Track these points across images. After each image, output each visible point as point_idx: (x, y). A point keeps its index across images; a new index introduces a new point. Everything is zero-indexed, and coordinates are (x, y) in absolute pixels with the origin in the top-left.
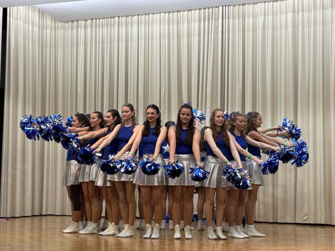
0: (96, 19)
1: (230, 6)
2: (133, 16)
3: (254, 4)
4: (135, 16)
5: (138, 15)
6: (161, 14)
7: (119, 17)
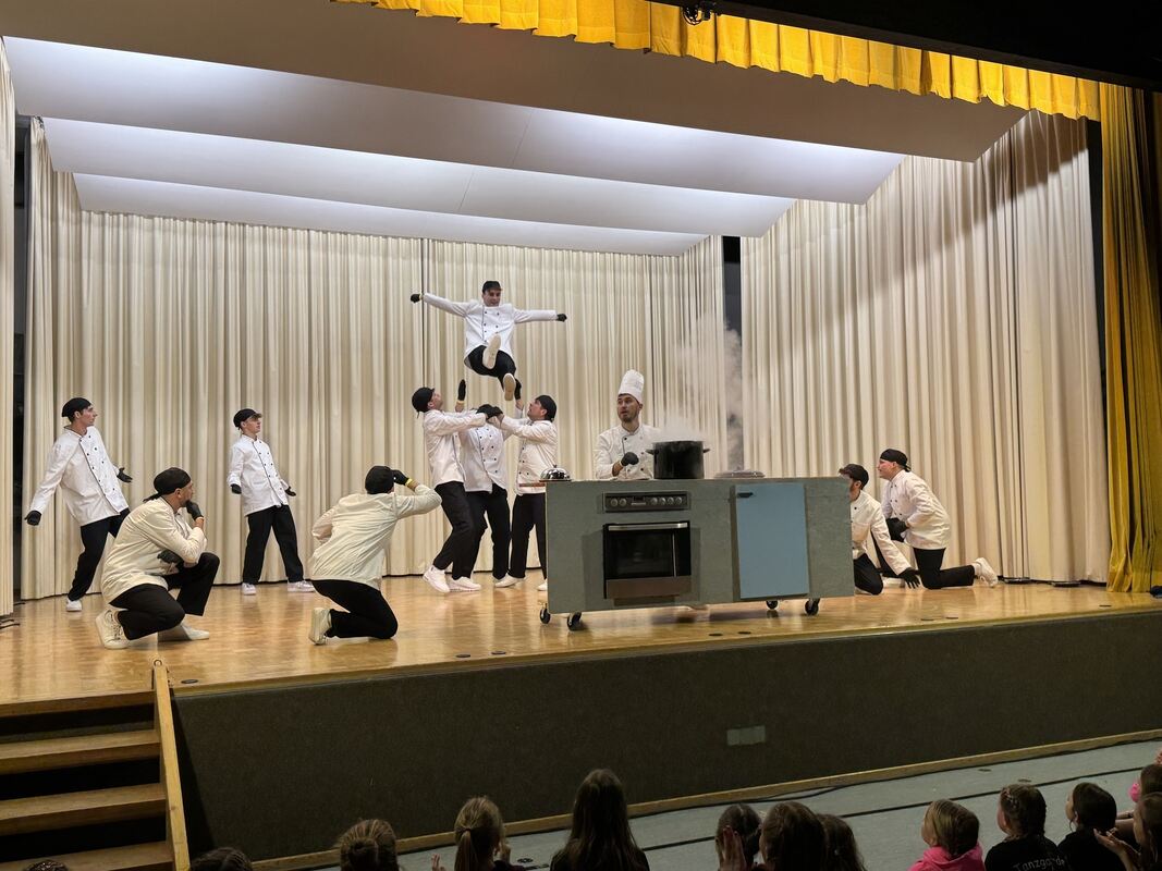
2: (252, 226)
4: (256, 228)
5: (264, 226)
6: (312, 232)
7: (226, 223)
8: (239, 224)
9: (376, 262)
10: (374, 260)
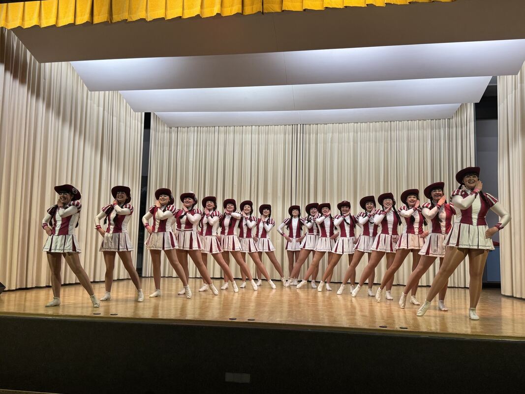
2: (230, 126)
3: (324, 124)
5: (234, 126)
6: (253, 127)
7: (219, 127)
8: (225, 127)
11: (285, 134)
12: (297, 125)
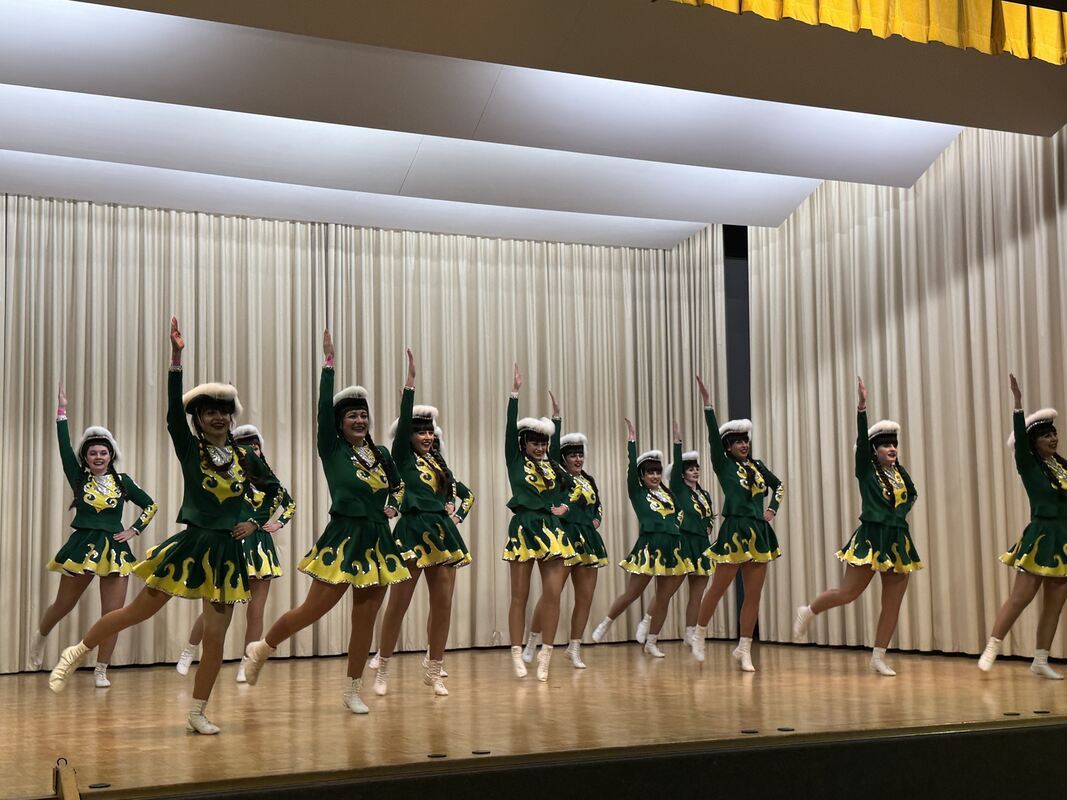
0: (30, 198)
1: (350, 227)
2: (126, 206)
5: (142, 208)
7: (90, 203)
9: (282, 252)
10: (279, 250)
11: (293, 245)
12: (326, 224)
